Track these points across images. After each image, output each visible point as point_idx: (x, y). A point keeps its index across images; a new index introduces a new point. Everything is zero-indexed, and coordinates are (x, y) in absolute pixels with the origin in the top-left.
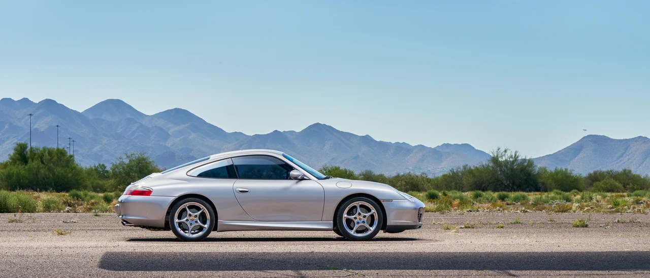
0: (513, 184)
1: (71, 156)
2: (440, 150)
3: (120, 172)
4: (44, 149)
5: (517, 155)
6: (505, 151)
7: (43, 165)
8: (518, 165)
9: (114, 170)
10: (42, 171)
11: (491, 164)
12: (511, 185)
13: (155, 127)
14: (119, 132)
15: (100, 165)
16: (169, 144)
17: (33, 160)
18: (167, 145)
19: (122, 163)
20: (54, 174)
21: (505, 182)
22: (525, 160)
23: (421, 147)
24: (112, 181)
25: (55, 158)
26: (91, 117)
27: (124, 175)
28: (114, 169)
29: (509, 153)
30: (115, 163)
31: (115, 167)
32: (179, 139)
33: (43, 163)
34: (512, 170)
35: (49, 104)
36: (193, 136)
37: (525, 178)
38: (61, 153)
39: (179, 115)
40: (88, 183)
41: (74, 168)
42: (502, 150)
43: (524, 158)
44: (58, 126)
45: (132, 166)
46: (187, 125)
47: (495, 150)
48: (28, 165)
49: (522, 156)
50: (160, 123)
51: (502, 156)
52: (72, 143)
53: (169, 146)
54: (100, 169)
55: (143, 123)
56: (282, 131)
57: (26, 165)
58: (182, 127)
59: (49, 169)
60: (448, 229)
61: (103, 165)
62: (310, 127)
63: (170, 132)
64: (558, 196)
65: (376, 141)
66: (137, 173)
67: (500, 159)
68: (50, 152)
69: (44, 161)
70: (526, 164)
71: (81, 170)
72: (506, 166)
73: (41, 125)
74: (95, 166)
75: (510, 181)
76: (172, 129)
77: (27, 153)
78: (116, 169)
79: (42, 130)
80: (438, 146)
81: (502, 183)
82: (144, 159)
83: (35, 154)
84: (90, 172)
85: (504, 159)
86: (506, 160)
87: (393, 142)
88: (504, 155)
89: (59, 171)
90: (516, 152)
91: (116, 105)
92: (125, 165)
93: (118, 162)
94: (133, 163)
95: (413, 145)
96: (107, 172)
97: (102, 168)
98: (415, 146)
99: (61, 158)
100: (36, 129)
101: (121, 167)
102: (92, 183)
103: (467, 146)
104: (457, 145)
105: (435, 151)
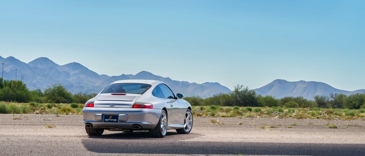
0: (245, 103)
1: (25, 85)
2: (204, 85)
3: (49, 93)
4: (11, 81)
5: (247, 88)
6: (242, 86)
7: (11, 89)
8: (248, 93)
10: (11, 92)
11: (234, 93)
12: (244, 103)
13: (64, 71)
14: (46, 73)
15: (38, 89)
16: (70, 80)
17: (5, 86)
18: (69, 80)
19: (50, 89)
20: (16, 93)
21: (241, 102)
22: (251, 91)
23: (194, 84)
24: (45, 98)
25: (17, 85)
26: (32, 66)
27: (51, 95)
28: (46, 92)
29: (243, 87)
30: (46, 89)
31: (47, 91)
32: (75, 77)
33: (10, 88)
34: (245, 95)
35: (11, 59)
36: (82, 76)
37: (251, 100)
38: (20, 83)
39: (76, 66)
40: (33, 98)
41: (27, 91)
42: (240, 86)
43: (251, 90)
44: (16, 70)
45: (55, 90)
46: (79, 71)
47: (237, 86)
48: (3, 89)
49: (250, 89)
50: (66, 69)
51: (240, 89)
52: (23, 78)
53: (70, 81)
55: (58, 69)
56: (126, 75)
57: (2, 89)
58: (77, 71)
59: (14, 91)
60: (263, 128)
61: (39, 90)
62: (140, 73)
63: (71, 74)
64: (276, 110)
65: (172, 81)
66: (58, 94)
67: (239, 90)
68: (14, 83)
69: (12, 87)
70: (252, 93)
71: (30, 92)
72: (242, 94)
73: (7, 69)
74: (35, 90)
75: (243, 101)
76: (72, 72)
77: (2, 82)
78: (47, 92)
79: (7, 72)
80: (203, 83)
81: (240, 102)
82: (61, 87)
83: (6, 83)
84: (34, 93)
85: (241, 90)
86: (242, 91)
87: (181, 81)
88: (241, 88)
89: (19, 92)
90: (247, 87)
91: (45, 60)
93: (48, 88)
94: (56, 89)
95: (191, 83)
96: (41, 93)
97: (39, 91)
98: (192, 83)
99: (20, 85)
100: (5, 71)
101: (50, 91)
102: (35, 98)
103: (217, 84)
104: (212, 83)
105: (201, 86)
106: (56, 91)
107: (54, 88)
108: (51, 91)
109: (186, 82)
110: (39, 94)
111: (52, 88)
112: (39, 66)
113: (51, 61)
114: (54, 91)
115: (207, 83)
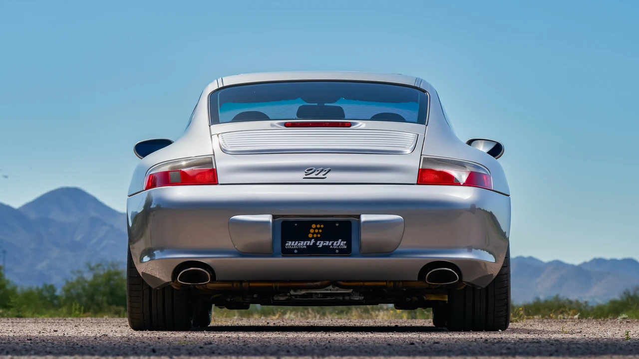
2: (588, 268)
9: (67, 291)
15: (46, 286)
19: (81, 280)
23: (558, 265)
26: (33, 216)
30: (70, 280)
31: (71, 286)
45: (98, 285)
54: (46, 294)
61: (51, 287)
80: (586, 261)
92: (86, 281)
94: (100, 280)
95: (545, 261)
96: (56, 297)
97: (49, 292)
98: (549, 263)
101: (80, 286)
103: (631, 263)
104: (614, 261)
105: (579, 270)
106: (102, 289)
107: (95, 276)
108: (84, 288)
109: (531, 258)
110: (51, 301)
111: (89, 277)
112: (57, 216)
113: (94, 200)
114: (95, 286)
115: (599, 262)
